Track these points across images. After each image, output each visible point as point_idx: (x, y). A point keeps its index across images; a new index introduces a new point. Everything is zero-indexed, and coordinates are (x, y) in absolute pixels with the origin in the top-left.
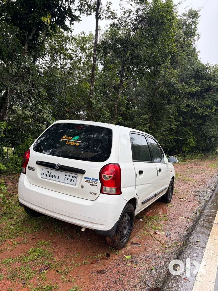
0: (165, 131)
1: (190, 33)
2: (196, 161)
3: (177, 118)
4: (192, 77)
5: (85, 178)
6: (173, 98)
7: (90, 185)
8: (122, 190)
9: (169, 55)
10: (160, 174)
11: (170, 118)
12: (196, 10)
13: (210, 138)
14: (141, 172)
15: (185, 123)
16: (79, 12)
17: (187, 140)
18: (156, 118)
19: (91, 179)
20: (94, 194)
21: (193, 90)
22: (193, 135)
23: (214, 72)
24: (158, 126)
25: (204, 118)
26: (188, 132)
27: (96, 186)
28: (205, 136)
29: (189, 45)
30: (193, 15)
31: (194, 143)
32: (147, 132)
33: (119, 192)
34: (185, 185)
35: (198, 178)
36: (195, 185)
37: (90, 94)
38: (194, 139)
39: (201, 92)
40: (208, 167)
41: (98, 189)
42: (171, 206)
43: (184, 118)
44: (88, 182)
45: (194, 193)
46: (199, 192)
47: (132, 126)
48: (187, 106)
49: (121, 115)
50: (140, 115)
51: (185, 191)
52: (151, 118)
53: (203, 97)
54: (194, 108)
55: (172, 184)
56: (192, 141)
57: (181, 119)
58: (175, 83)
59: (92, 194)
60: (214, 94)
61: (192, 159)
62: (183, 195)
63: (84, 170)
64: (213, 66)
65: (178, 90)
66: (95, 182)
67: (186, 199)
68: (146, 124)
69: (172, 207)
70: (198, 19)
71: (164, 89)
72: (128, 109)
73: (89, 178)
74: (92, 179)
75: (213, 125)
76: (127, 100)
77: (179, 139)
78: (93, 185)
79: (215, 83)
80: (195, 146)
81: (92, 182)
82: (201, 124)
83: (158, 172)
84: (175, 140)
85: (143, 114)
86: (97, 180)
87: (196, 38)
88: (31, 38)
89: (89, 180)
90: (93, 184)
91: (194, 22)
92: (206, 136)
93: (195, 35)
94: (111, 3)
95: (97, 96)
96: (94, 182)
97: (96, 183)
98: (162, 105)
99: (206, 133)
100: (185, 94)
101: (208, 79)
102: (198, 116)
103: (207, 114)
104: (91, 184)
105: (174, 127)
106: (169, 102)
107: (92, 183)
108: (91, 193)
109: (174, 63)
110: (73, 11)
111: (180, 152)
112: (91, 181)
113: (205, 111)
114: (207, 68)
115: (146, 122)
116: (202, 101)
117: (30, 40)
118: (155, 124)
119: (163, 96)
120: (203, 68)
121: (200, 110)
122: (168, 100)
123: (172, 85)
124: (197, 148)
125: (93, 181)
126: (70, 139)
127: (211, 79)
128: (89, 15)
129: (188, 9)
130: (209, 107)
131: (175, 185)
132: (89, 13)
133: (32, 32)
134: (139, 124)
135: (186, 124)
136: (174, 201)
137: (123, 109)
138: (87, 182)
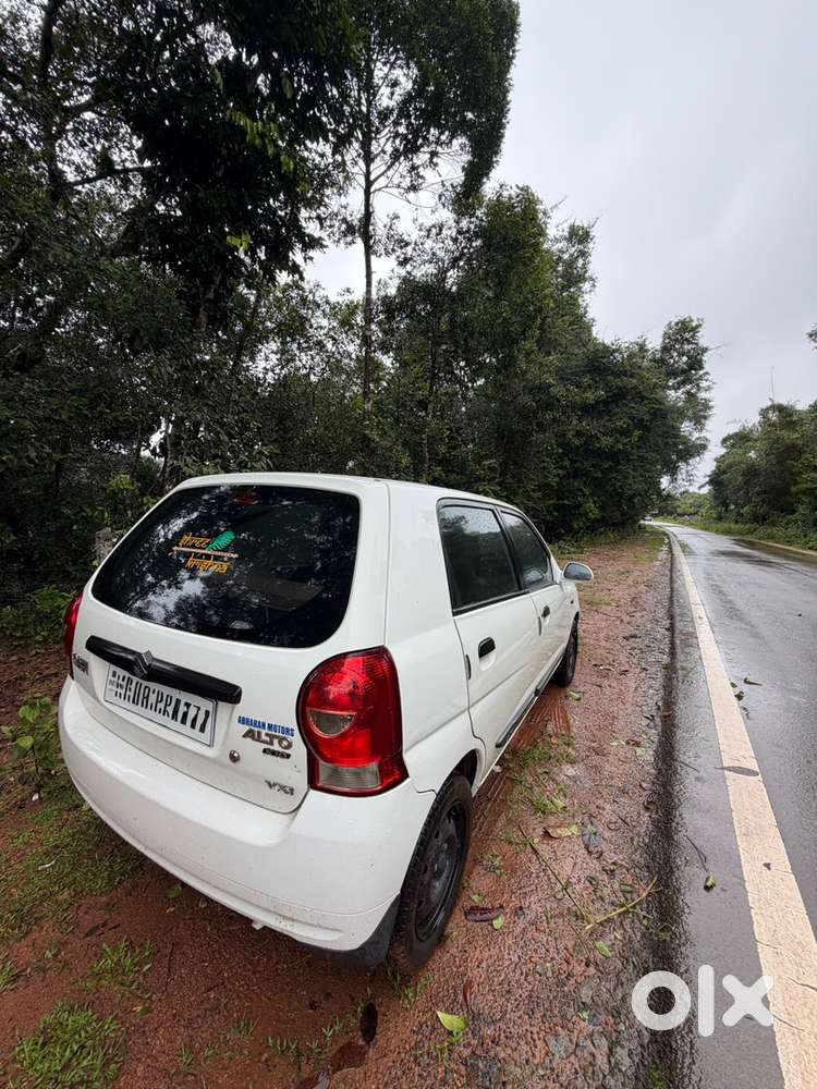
0: (534, 491)
1: (574, 277)
2: (605, 551)
3: (557, 462)
4: (584, 373)
5: (242, 720)
6: (549, 416)
7: (265, 751)
8: (410, 758)
9: (536, 318)
10: (547, 621)
11: (543, 462)
12: (586, 226)
13: (631, 498)
14: (487, 648)
15: (576, 470)
16: (317, 222)
17: (581, 505)
18: (515, 464)
19: (264, 725)
20: (283, 788)
21: (590, 396)
22: (592, 495)
23: (631, 356)
24: (519, 481)
25: (614, 456)
26: (581, 490)
27: (288, 756)
28: (618, 494)
29: (573, 302)
30: (579, 236)
31: (596, 511)
32: (497, 497)
33: (394, 773)
34: (597, 617)
35: (622, 593)
36: (619, 614)
37: (364, 420)
38: (594, 502)
39: (606, 402)
40: (635, 563)
41: (299, 772)
42: (577, 696)
43: (573, 461)
44: (253, 739)
45: (625, 642)
46: (635, 636)
47: (464, 484)
48: (578, 434)
49: (440, 463)
50: (479, 459)
51: (601, 635)
52: (504, 465)
53: (608, 412)
54: (592, 436)
55: (574, 634)
56: (592, 508)
57: (567, 463)
58: (550, 386)
59: (277, 788)
60: (633, 405)
61: (594, 545)
62: (599, 651)
63: (237, 687)
64: (627, 345)
65: (559, 401)
66: (281, 740)
67: (610, 664)
68: (493, 478)
69: (579, 699)
70: (591, 245)
71: (526, 400)
72: (454, 448)
73: (255, 723)
74: (270, 727)
75: (634, 470)
76: (448, 429)
77: (564, 504)
78: (274, 753)
79: (634, 381)
80: (598, 517)
81: (268, 739)
82: (609, 470)
83: (542, 619)
84: (557, 507)
85: (486, 457)
86: (288, 731)
87: (586, 286)
88: (211, 295)
89: (256, 729)
90: (276, 747)
91: (583, 254)
92: (620, 495)
93: (585, 280)
94: (397, 217)
95: (379, 422)
96: (276, 741)
97: (285, 743)
98: (526, 434)
99: (621, 488)
100: (574, 407)
101: (618, 375)
102: (600, 454)
103: (621, 447)
104: (267, 746)
105: (553, 481)
106: (541, 428)
107: (271, 744)
108: (271, 785)
109: (545, 344)
110: (304, 224)
111: (567, 533)
112: (267, 735)
113: (618, 442)
114: (615, 351)
115: (493, 475)
116: (608, 421)
117: (209, 301)
118: (513, 476)
119: (525, 414)
120: (607, 351)
121: (606, 441)
122: (537, 424)
123: (543, 388)
124: (603, 521)
125: (277, 737)
126: (200, 548)
127: (625, 373)
128: (350, 244)
129: (566, 227)
130: (625, 432)
131: (580, 633)
132: (349, 239)
133: (213, 282)
134: (479, 479)
135: (576, 473)
136: (581, 677)
137: (443, 449)
138: (249, 740)
